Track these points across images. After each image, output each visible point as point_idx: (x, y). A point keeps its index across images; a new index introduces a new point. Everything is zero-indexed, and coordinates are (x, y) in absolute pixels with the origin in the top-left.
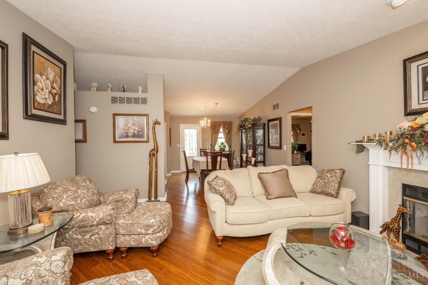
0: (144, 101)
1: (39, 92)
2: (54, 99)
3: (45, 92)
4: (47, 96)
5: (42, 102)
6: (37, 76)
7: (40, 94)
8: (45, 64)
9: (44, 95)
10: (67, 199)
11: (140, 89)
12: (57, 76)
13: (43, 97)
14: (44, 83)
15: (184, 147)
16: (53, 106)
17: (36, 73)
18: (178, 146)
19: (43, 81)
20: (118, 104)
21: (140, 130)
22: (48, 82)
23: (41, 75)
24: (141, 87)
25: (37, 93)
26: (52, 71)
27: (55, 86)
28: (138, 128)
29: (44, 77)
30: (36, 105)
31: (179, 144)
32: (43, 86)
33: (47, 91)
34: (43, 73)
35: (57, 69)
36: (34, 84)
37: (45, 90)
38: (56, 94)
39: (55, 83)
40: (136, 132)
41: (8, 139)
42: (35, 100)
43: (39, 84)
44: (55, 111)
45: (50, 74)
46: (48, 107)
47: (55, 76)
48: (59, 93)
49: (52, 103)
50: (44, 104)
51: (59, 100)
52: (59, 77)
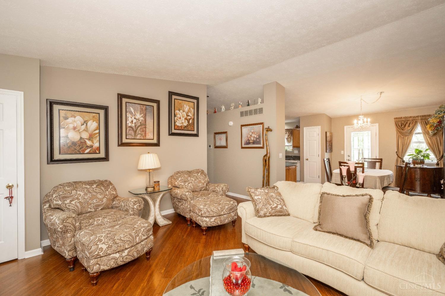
0: (261, 111)
1: (178, 120)
2: (188, 122)
3: (182, 119)
4: (183, 121)
5: (180, 125)
6: (177, 111)
7: (179, 121)
8: (182, 103)
9: (181, 121)
10: (180, 181)
11: (260, 100)
12: (191, 108)
13: (181, 122)
14: (181, 115)
15: (351, 154)
16: (188, 126)
17: (176, 110)
18: (342, 153)
19: (180, 113)
20: (244, 117)
21: (258, 137)
22: (184, 113)
23: (179, 110)
24: (260, 98)
25: (176, 121)
26: (187, 106)
27: (189, 114)
28: (257, 136)
29: (181, 111)
30: (176, 127)
31: (344, 150)
32: (180, 116)
33: (184, 118)
34: (181, 109)
35: (192, 104)
36: (175, 116)
37: (182, 118)
38: (190, 119)
39: (189, 113)
40: (255, 139)
41: (159, 146)
42: (175, 124)
43: (178, 116)
44: (189, 129)
45: (186, 108)
46: (184, 128)
47: (190, 109)
48: (193, 117)
49: (187, 125)
50: (181, 126)
51: (192, 122)
52: (192, 108)
